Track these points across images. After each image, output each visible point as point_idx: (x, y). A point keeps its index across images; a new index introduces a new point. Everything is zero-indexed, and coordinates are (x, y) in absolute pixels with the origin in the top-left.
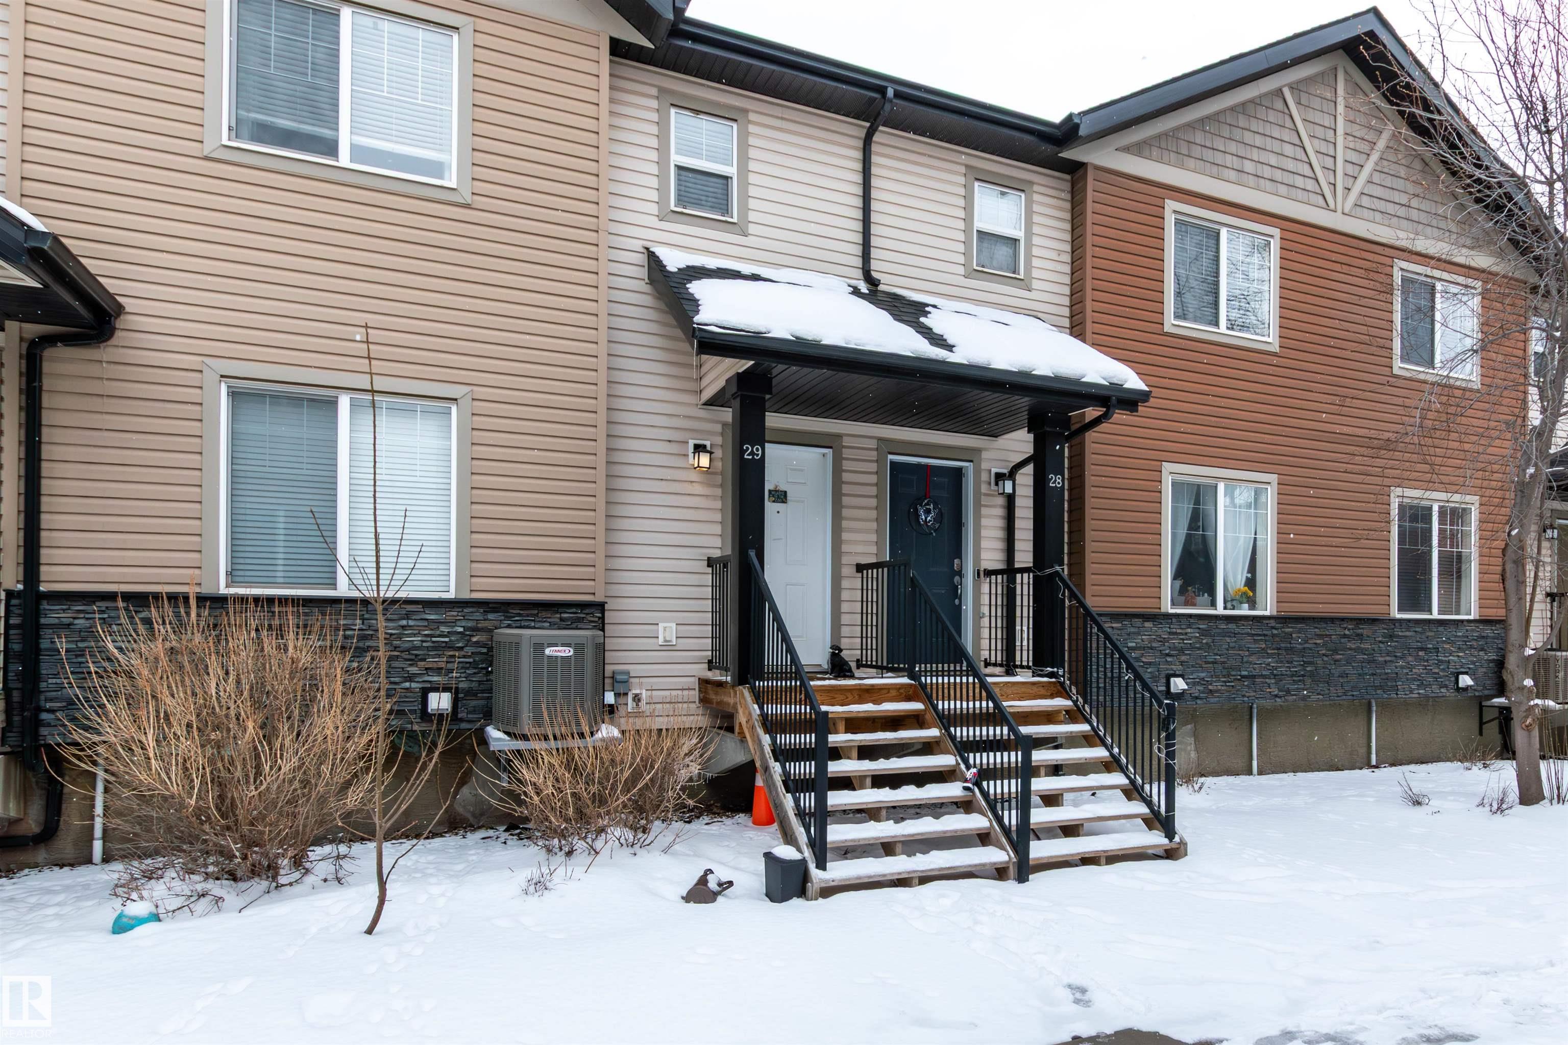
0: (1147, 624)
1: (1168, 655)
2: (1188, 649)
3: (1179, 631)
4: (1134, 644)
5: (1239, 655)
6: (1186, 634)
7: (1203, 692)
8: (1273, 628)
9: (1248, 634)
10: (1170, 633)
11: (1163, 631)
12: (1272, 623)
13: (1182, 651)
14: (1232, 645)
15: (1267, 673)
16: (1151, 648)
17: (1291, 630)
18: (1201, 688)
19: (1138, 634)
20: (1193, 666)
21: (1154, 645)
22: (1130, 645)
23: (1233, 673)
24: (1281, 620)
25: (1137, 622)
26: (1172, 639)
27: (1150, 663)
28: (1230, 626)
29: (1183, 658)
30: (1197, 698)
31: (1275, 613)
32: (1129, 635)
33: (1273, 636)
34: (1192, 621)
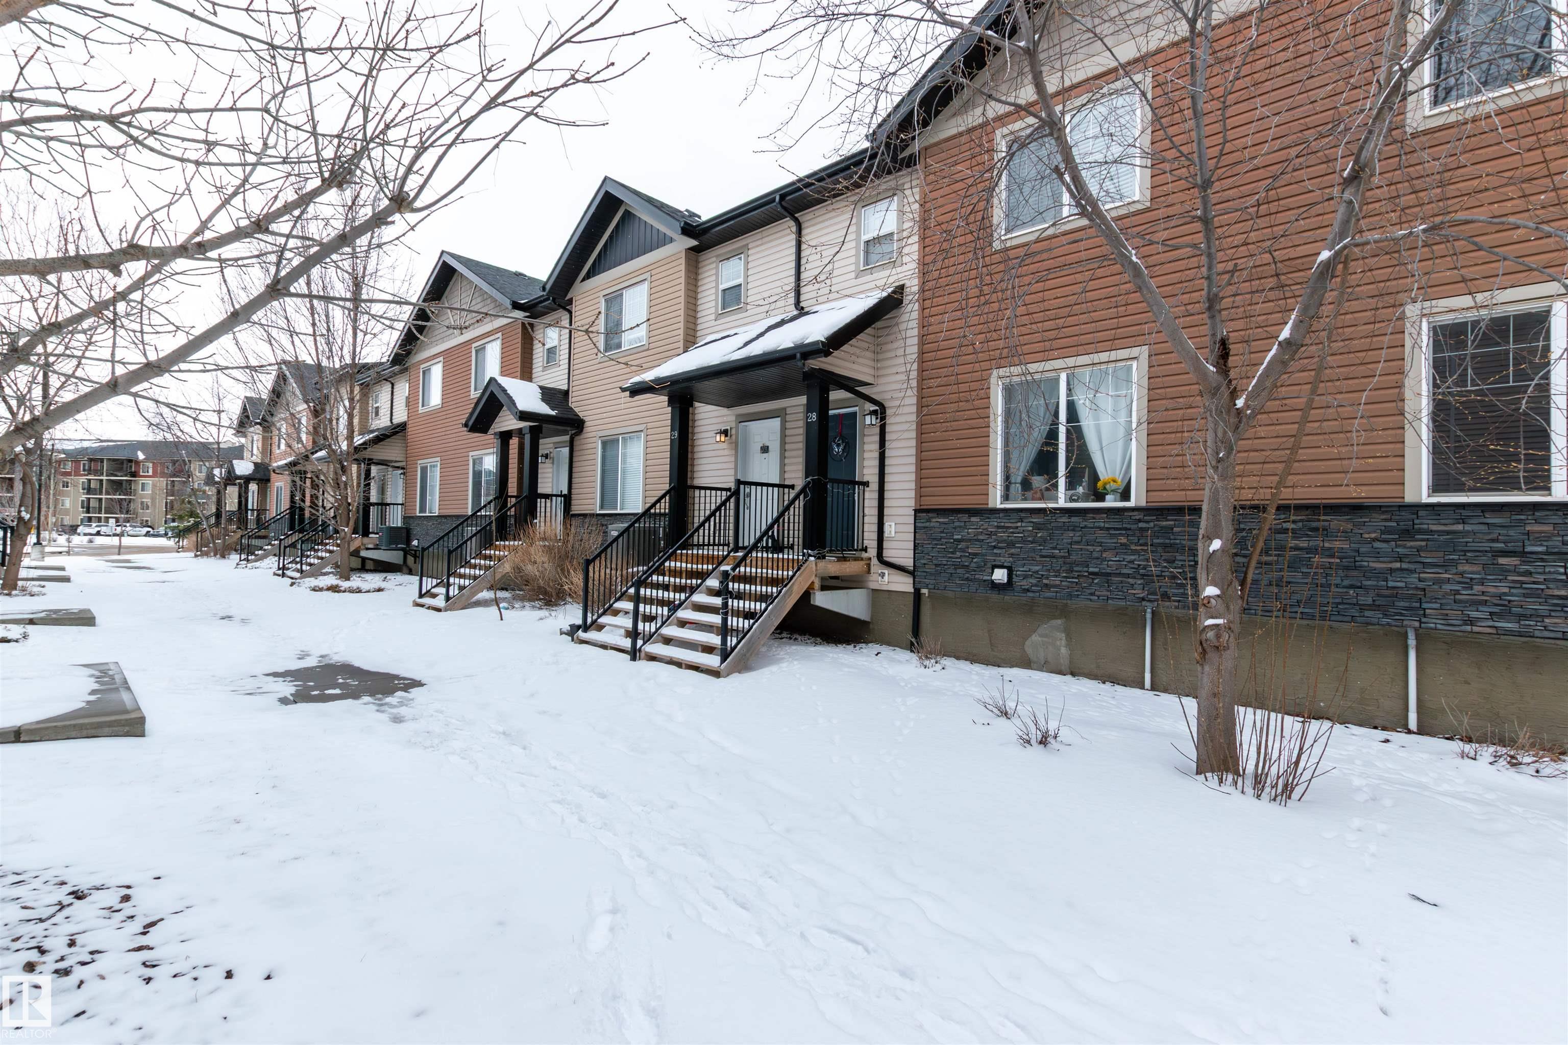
0: (973, 519)
1: (995, 547)
2: (1019, 542)
3: (1007, 525)
4: (959, 537)
5: (1088, 550)
6: (1017, 527)
7: (1036, 585)
8: (1140, 521)
9: (1101, 529)
10: (998, 527)
11: (991, 524)
12: (1137, 516)
13: (1011, 544)
14: (1076, 539)
15: (1130, 571)
16: (978, 540)
17: (1172, 523)
18: (1034, 581)
19: (965, 527)
20: (1024, 559)
21: (981, 537)
22: (956, 537)
23: (1075, 569)
24: (1151, 511)
25: (965, 517)
26: (1000, 532)
27: (976, 555)
28: (1074, 519)
29: (1013, 551)
30: (1028, 590)
31: (1143, 503)
32: (955, 528)
33: (1142, 529)
34: (1023, 515)
